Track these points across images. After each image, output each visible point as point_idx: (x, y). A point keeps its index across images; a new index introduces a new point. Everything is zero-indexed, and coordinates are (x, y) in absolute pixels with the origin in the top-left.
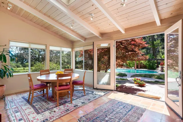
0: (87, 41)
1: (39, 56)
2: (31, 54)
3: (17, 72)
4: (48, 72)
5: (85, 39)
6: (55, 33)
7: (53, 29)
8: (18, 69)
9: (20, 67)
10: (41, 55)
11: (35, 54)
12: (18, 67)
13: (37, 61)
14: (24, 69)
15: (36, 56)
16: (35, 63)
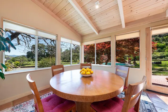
0: (101, 33)
1: (44, 53)
2: (39, 50)
3: (29, 65)
4: (62, 69)
5: (99, 31)
6: (66, 23)
7: (66, 17)
8: (29, 62)
9: (31, 61)
10: (46, 53)
11: (42, 52)
12: (29, 61)
13: (43, 57)
14: (33, 62)
15: (42, 54)
16: (41, 59)
